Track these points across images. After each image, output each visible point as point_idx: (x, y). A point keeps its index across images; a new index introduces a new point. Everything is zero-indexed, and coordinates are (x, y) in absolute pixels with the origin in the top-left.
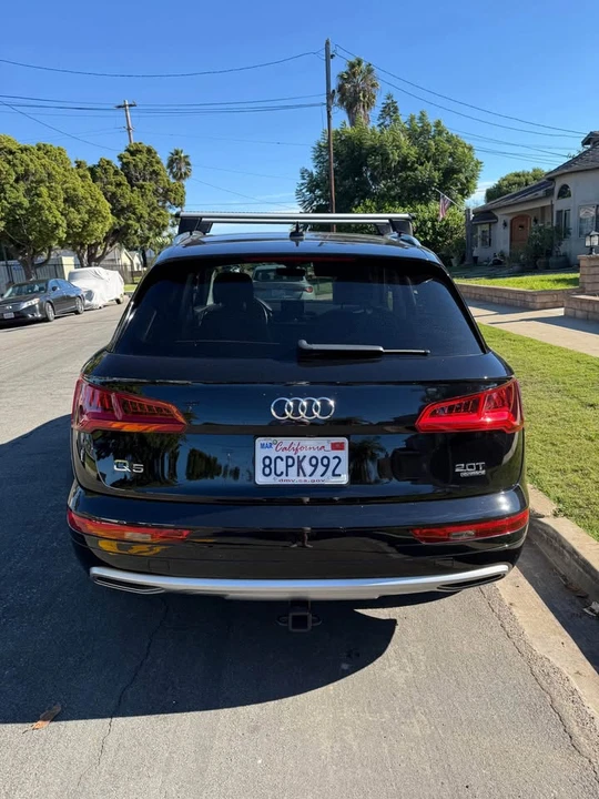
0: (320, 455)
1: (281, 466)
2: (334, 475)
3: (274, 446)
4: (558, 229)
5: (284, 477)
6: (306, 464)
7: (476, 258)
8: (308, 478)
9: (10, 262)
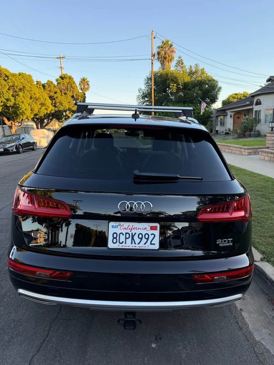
0: (144, 232)
1: (122, 238)
2: (151, 244)
3: (119, 227)
4: (255, 119)
5: (124, 244)
6: (136, 238)
7: (217, 131)
8: (137, 245)
9: (4, 126)
